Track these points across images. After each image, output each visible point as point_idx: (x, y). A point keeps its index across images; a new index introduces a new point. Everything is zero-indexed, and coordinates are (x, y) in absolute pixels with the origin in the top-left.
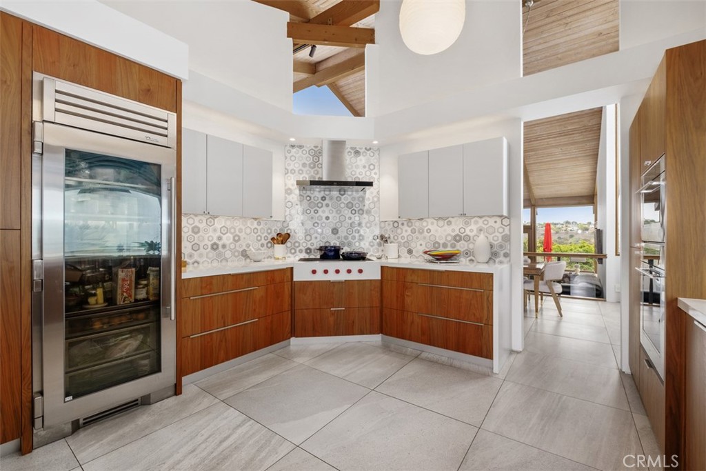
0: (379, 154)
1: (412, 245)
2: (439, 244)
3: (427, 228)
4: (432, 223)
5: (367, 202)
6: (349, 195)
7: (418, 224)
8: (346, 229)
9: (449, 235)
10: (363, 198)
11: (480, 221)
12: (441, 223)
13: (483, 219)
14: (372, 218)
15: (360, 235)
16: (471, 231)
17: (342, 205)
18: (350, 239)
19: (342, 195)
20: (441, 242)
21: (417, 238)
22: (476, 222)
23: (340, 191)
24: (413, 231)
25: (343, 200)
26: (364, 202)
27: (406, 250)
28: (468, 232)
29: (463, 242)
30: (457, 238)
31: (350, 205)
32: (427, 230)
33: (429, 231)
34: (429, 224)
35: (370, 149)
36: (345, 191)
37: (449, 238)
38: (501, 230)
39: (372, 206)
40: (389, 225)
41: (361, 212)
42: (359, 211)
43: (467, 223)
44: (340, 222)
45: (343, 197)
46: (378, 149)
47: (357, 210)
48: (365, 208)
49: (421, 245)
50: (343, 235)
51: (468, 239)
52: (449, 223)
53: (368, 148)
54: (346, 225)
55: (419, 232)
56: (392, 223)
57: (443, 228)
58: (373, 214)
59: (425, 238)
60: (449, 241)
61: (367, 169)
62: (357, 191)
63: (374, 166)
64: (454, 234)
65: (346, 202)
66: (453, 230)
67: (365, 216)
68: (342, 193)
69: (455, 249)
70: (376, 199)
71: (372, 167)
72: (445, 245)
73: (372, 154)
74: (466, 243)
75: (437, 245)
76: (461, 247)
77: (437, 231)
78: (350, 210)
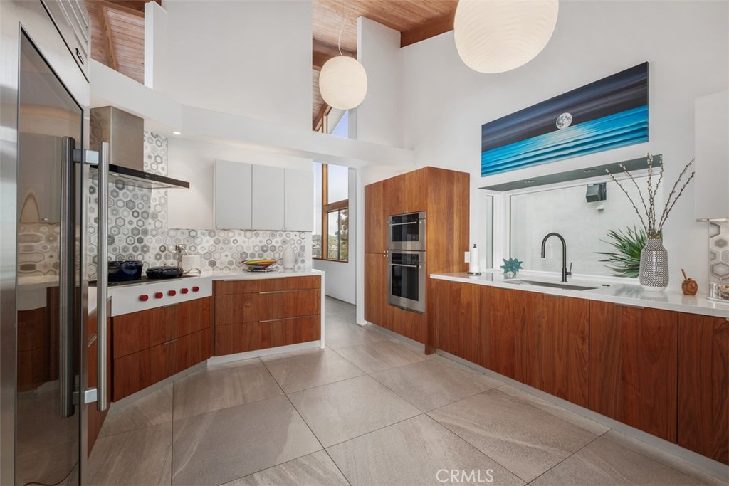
0: (167, 146)
1: (215, 257)
2: (247, 254)
3: (233, 239)
4: (240, 234)
5: (153, 204)
6: (131, 191)
7: (222, 234)
8: (125, 238)
9: (257, 245)
10: (148, 198)
11: (284, 234)
12: (249, 234)
13: (287, 233)
14: (158, 224)
15: (145, 246)
16: (277, 242)
17: (120, 204)
18: (131, 251)
19: (121, 189)
20: (249, 253)
21: (222, 249)
22: (281, 235)
23: (117, 183)
24: (217, 242)
25: (121, 196)
26: (150, 202)
27: (207, 262)
28: (274, 243)
29: (269, 252)
30: (264, 249)
31: (131, 205)
32: (233, 241)
33: (235, 241)
34: (236, 235)
35: (157, 136)
36: (124, 184)
37: (257, 249)
38: (299, 242)
39: (159, 208)
40: (183, 233)
41: (145, 215)
42: (142, 213)
43: (273, 236)
44: (117, 227)
45: (121, 192)
46: (167, 139)
47: (140, 211)
48: (151, 211)
49: (226, 256)
50: (121, 246)
51: (274, 249)
52: (257, 235)
53: (155, 134)
54: (126, 232)
55: (224, 242)
56: (187, 232)
57: (251, 240)
58: (159, 218)
59: (231, 249)
60: (256, 252)
61: (153, 160)
62: (140, 187)
63: (162, 159)
64: (261, 245)
65: (126, 200)
66: (261, 242)
67: (150, 220)
68: (120, 186)
69: (262, 259)
70: (163, 201)
71: (159, 160)
72: (253, 255)
73: (159, 143)
74: (272, 253)
75: (244, 256)
76: (268, 257)
77: (244, 242)
78: (131, 212)
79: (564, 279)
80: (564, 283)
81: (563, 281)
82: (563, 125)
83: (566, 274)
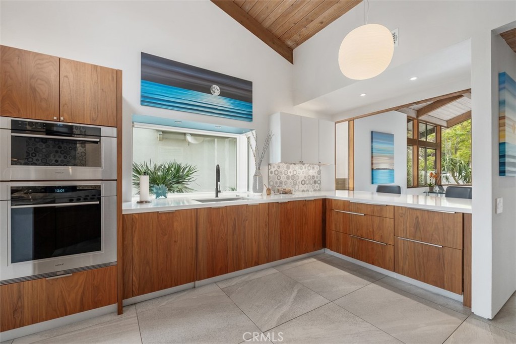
79: (217, 196)
80: (217, 198)
81: (216, 197)
82: (215, 92)
83: (218, 192)
